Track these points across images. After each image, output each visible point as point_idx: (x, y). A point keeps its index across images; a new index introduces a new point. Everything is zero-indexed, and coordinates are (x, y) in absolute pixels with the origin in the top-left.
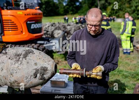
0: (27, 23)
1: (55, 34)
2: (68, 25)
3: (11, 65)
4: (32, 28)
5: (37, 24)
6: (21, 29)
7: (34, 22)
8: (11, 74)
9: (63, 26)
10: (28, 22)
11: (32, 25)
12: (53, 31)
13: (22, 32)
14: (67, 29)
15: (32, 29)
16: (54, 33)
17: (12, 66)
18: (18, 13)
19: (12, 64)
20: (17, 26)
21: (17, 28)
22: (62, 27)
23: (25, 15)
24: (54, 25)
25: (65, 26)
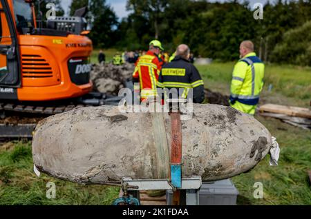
0: (68, 62)
1: (99, 85)
2: (123, 69)
3: (213, 136)
4: (77, 72)
5: (84, 65)
6: (58, 75)
7: (80, 60)
8: (214, 153)
9: (114, 69)
10: (71, 61)
11: (78, 66)
12: (95, 80)
13: (59, 80)
14: (122, 75)
15: (78, 74)
16: (97, 85)
17: (216, 137)
18: (54, 41)
19: (214, 134)
20: (50, 68)
21: (51, 72)
22: (112, 72)
23: (67, 45)
24: (94, 68)
25: (118, 70)
